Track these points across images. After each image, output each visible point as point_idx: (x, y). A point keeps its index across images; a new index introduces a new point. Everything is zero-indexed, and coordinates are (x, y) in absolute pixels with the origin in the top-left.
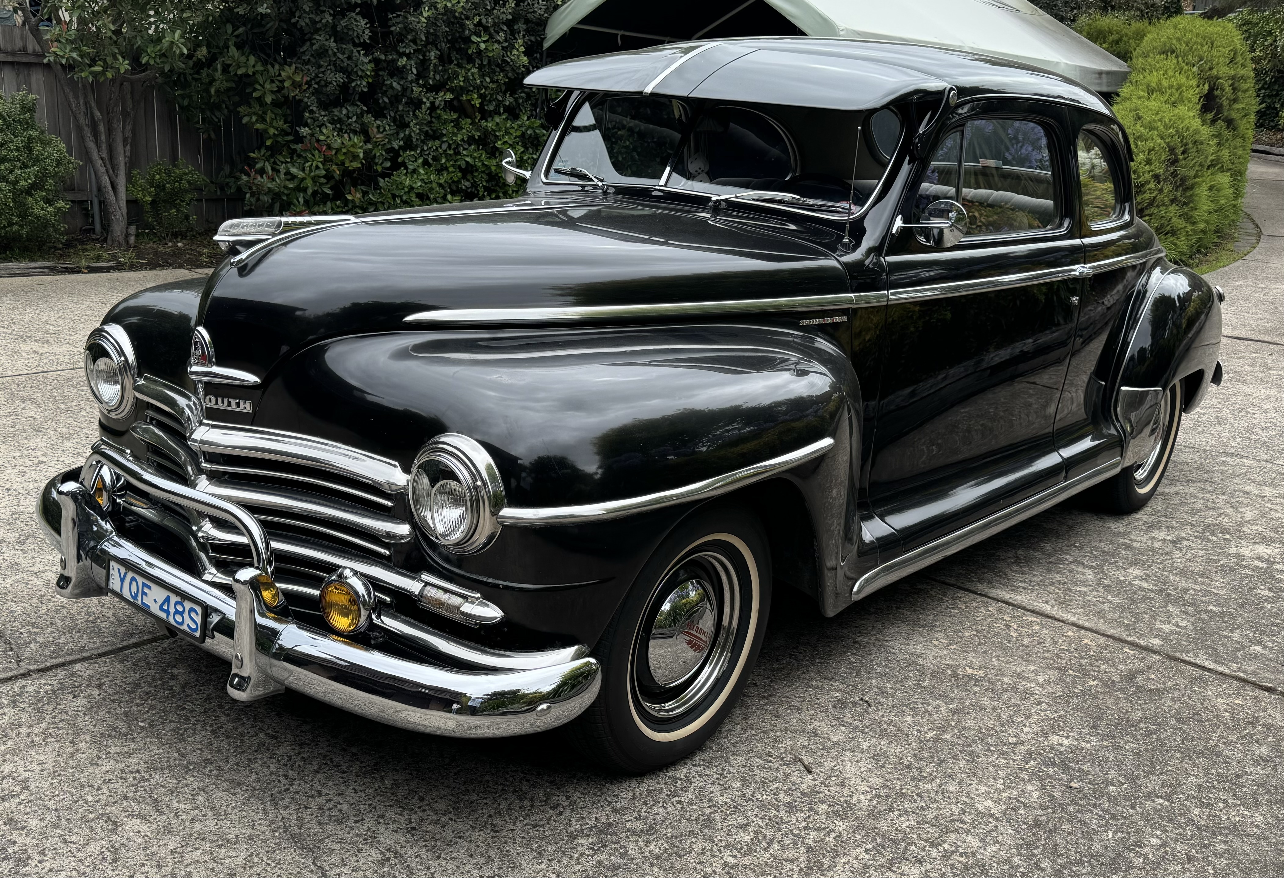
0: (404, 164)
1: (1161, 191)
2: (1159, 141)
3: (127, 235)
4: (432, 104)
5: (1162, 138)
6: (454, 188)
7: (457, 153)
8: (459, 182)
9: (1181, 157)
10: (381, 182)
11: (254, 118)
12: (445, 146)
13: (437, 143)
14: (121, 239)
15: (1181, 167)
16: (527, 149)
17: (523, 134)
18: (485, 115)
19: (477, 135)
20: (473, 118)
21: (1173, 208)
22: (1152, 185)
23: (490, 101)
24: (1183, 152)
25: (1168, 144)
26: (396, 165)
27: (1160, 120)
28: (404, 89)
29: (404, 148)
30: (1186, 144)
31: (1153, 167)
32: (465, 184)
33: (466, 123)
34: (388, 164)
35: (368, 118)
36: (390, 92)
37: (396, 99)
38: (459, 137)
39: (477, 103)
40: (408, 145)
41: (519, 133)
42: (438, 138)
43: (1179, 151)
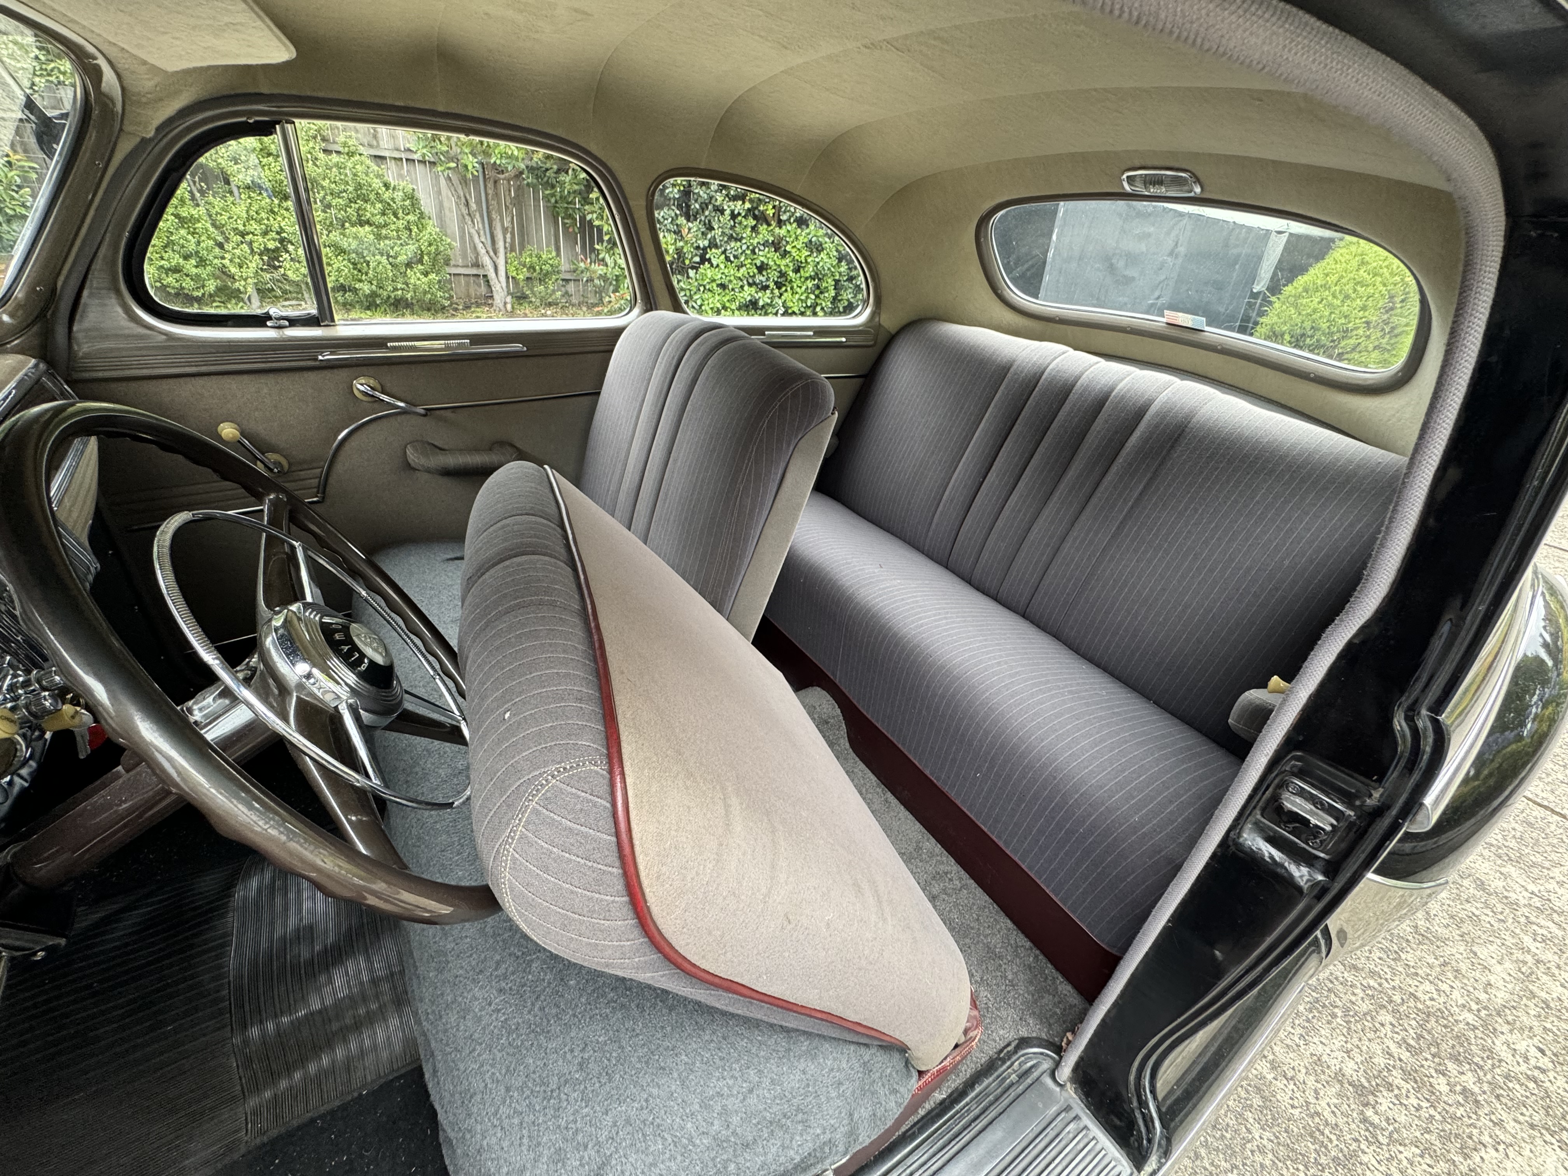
0: (709, 260)
1: (1368, 337)
2: (1381, 288)
3: (505, 303)
4: (732, 212)
5: (1385, 285)
6: (751, 281)
7: (753, 252)
8: (754, 276)
9: (1398, 306)
10: (692, 273)
11: (595, 215)
12: (744, 247)
13: (739, 244)
14: (501, 306)
15: (1396, 315)
16: (812, 252)
17: (810, 241)
18: (780, 224)
19: (771, 239)
20: (769, 225)
21: (1375, 355)
22: (1360, 332)
23: (785, 212)
24: (1402, 301)
25: (1389, 291)
26: (703, 260)
27: (1387, 267)
28: (711, 198)
29: (710, 247)
30: (1408, 293)
31: (1367, 314)
32: (759, 278)
33: (763, 228)
34: (697, 259)
35: (682, 220)
36: (700, 200)
37: (704, 206)
38: (756, 240)
39: (771, 212)
40: (713, 245)
41: (806, 240)
42: (740, 240)
43: (1398, 300)
